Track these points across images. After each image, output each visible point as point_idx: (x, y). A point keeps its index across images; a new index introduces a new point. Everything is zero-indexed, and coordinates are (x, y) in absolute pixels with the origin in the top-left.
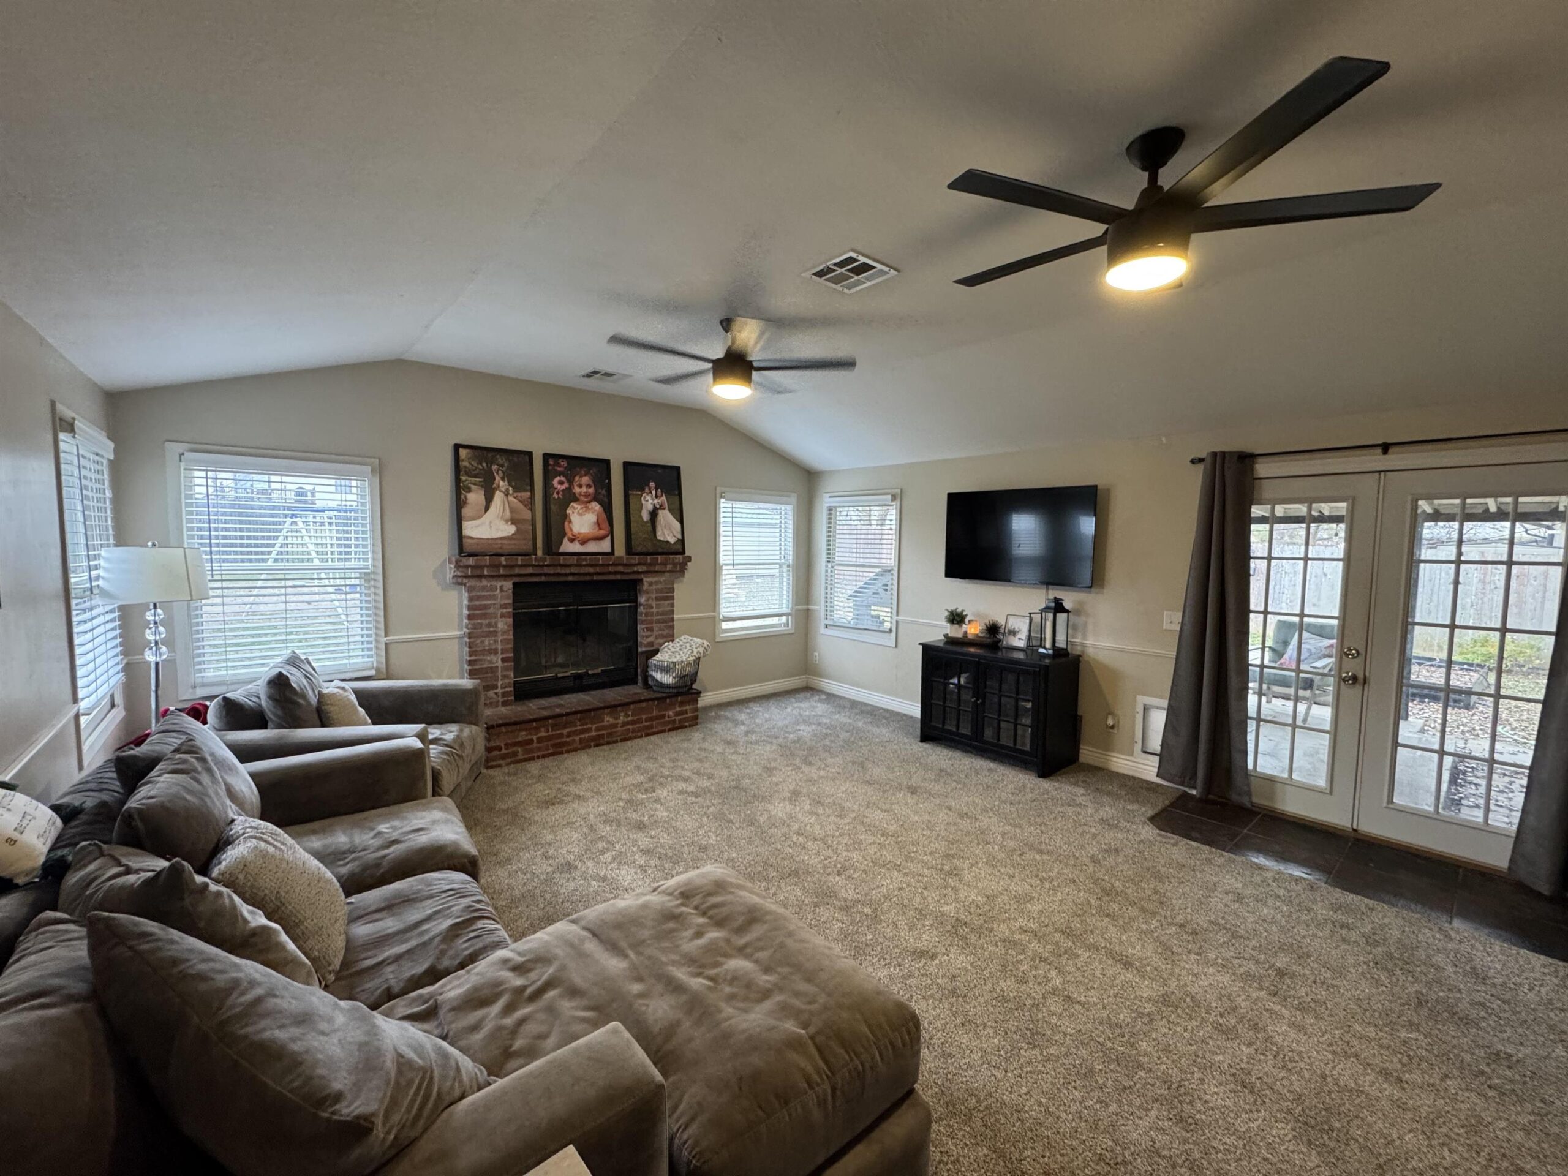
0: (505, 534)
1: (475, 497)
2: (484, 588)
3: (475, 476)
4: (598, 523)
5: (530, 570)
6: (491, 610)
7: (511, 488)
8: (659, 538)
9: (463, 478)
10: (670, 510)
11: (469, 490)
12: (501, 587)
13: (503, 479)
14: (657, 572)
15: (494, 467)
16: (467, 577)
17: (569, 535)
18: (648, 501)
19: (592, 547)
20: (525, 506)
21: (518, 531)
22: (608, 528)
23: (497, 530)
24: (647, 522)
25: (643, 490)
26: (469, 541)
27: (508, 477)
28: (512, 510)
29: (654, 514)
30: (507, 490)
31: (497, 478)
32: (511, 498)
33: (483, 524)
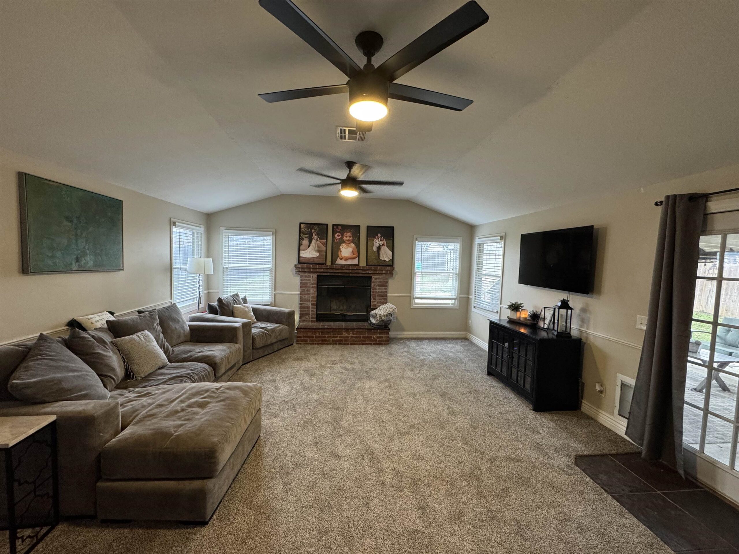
0: (315, 256)
1: (305, 242)
2: (306, 276)
3: (306, 234)
4: (353, 252)
5: (322, 270)
6: (308, 285)
7: (318, 239)
8: (381, 259)
9: (302, 235)
10: (387, 247)
11: (303, 239)
12: (312, 276)
13: (316, 235)
14: (378, 274)
15: (313, 230)
16: (300, 272)
17: (340, 256)
18: (377, 243)
19: (349, 262)
20: (323, 245)
21: (320, 255)
22: (357, 254)
23: (312, 254)
24: (375, 252)
25: (375, 238)
26: (302, 258)
27: (318, 234)
28: (318, 247)
29: (379, 248)
30: (317, 239)
31: (314, 235)
32: (318, 242)
33: (308, 252)
